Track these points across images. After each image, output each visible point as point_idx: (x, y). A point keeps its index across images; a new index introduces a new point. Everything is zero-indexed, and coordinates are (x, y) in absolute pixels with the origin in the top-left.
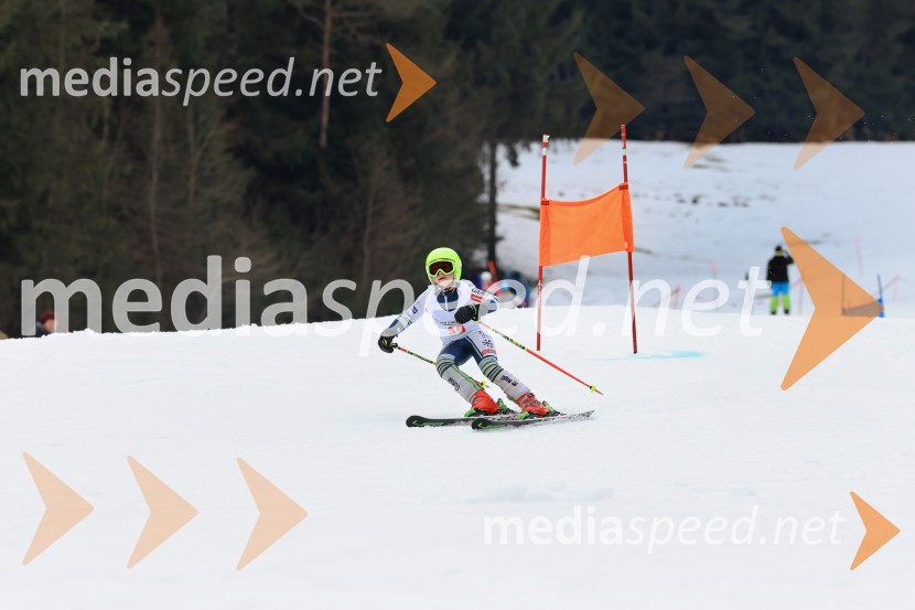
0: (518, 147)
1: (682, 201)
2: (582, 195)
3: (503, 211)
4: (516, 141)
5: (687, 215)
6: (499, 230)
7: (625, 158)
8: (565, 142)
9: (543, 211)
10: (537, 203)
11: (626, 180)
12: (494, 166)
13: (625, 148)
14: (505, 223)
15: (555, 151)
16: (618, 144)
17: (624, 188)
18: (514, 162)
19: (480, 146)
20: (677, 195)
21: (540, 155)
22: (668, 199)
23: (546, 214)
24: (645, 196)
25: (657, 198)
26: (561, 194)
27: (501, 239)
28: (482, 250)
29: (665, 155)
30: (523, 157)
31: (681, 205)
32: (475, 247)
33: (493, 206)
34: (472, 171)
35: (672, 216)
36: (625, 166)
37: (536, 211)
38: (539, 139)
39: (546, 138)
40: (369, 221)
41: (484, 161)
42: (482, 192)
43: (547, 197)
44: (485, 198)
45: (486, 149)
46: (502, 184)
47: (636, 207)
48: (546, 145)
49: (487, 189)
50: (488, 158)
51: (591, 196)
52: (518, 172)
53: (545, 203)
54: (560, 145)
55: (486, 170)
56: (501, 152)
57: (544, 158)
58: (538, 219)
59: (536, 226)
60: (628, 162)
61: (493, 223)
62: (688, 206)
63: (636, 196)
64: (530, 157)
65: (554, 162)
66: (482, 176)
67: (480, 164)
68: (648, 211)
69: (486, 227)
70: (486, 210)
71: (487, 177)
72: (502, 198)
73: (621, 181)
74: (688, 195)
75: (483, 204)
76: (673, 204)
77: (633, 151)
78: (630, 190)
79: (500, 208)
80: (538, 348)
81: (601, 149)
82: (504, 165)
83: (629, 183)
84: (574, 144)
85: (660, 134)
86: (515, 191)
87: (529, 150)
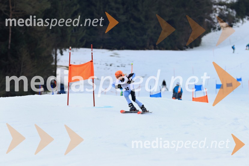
0: (63, 50)
1: (107, 65)
2: (80, 63)
4: (62, 48)
5: (109, 69)
7: (92, 53)
8: (76, 49)
10: (68, 65)
11: (92, 59)
12: (56, 55)
13: (92, 50)
15: (73, 51)
16: (90, 50)
17: (92, 61)
18: (62, 54)
19: (53, 50)
20: (106, 64)
21: (69, 52)
22: (103, 64)
23: (70, 68)
24: (97, 64)
25: (101, 64)
26: (74, 63)
29: (103, 53)
30: (64, 53)
31: (107, 66)
33: (56, 66)
34: (50, 56)
35: (104, 69)
37: (67, 67)
38: (69, 48)
39: (70, 47)
41: (53, 54)
42: (53, 62)
43: (71, 64)
44: (54, 63)
45: (54, 50)
46: (58, 60)
47: (95, 66)
48: (70, 49)
49: (54, 61)
50: (55, 53)
51: (82, 63)
52: (63, 56)
53: (70, 65)
54: (74, 49)
55: (54, 56)
56: (58, 51)
57: (70, 53)
58: (68, 69)
60: (93, 54)
61: (56, 71)
62: (109, 67)
63: (95, 64)
64: (66, 53)
65: (72, 54)
66: (53, 58)
67: (52, 54)
68: (98, 68)
69: (54, 71)
70: (54, 67)
71: (54, 58)
72: (58, 64)
73: (91, 60)
74: (109, 64)
75: (53, 65)
76: (105, 66)
77: (94, 52)
78: (93, 62)
79: (58, 66)
80: (68, 105)
81: (86, 51)
82: (59, 55)
83: (93, 60)
84: (78, 49)
85: (101, 47)
86: (62, 62)
87: (66, 51)
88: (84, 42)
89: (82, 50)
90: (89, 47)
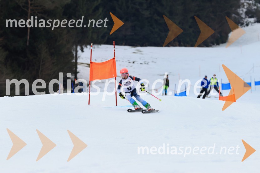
0: (84, 47)
2: (102, 60)
3: (79, 64)
4: (83, 45)
5: (131, 66)
6: (78, 70)
7: (114, 50)
8: (97, 45)
9: (90, 65)
10: (89, 63)
11: (115, 56)
12: (77, 52)
13: (114, 47)
14: (80, 68)
15: (94, 48)
16: (112, 46)
17: (114, 59)
18: (82, 51)
19: (73, 46)
20: (128, 61)
21: (90, 49)
22: (126, 62)
23: (92, 65)
24: (119, 61)
25: (123, 61)
26: (96, 60)
27: (78, 72)
28: (73, 76)
29: (125, 49)
30: (85, 49)
31: (129, 63)
33: (76, 63)
34: (71, 53)
36: (114, 53)
37: (88, 65)
38: (90, 44)
39: (92, 44)
40: (41, 67)
42: (74, 59)
43: (92, 61)
44: (74, 61)
45: (74, 47)
46: (79, 57)
47: (117, 63)
48: (92, 46)
49: (75, 58)
50: (75, 49)
51: (104, 61)
52: (84, 53)
53: (91, 63)
54: (96, 46)
55: (74, 53)
56: (79, 48)
57: (91, 50)
58: (89, 67)
59: (89, 69)
60: (115, 52)
61: (76, 68)
62: (132, 64)
63: (117, 61)
64: (87, 50)
65: (94, 51)
66: (73, 55)
67: (73, 51)
68: (120, 65)
69: (74, 69)
70: (74, 64)
71: (75, 55)
72: (79, 61)
73: (113, 57)
74: (131, 61)
75: (73, 62)
76: (127, 63)
77: (116, 48)
78: (116, 59)
79: (78, 64)
80: (89, 104)
81: (107, 47)
82: (79, 52)
83: (115, 58)
84: (99, 46)
85: (124, 44)
86: (83, 59)
87: (87, 47)
88: (106, 38)
89: (103, 47)
90: (112, 44)
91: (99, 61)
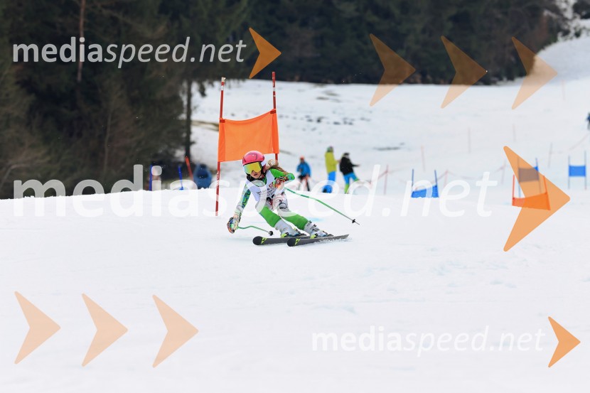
0: (206, 84)
1: (310, 121)
2: (247, 116)
3: (194, 125)
4: (204, 80)
5: (314, 129)
6: (193, 138)
7: (274, 93)
8: (236, 81)
9: (221, 126)
10: (217, 120)
11: (275, 107)
12: (190, 96)
13: (274, 86)
14: (197, 133)
15: (230, 87)
16: (269, 84)
17: (273, 112)
18: (203, 93)
19: (181, 83)
20: (307, 117)
21: (220, 89)
22: (302, 119)
23: (223, 128)
24: (287, 117)
25: (295, 118)
26: (233, 115)
27: (194, 143)
28: (181, 150)
29: (300, 91)
30: (209, 90)
31: (310, 123)
32: (177, 147)
33: (189, 122)
34: (176, 98)
35: (304, 130)
36: (274, 98)
37: (216, 125)
38: (219, 79)
39: (223, 79)
40: (109, 130)
41: (183, 93)
42: (181, 112)
43: (224, 118)
44: (184, 116)
45: (185, 85)
46: (195, 108)
47: (281, 123)
48: (223, 84)
49: (185, 111)
50: (186, 91)
51: (252, 116)
52: (206, 100)
53: (222, 121)
54: (233, 83)
55: (184, 99)
56: (195, 87)
57: (222, 92)
58: (218, 130)
59: (216, 135)
60: (276, 96)
61: (189, 133)
62: (314, 124)
63: (281, 117)
64: (213, 91)
65: (228, 94)
66: (182, 103)
67: (181, 95)
68: (288, 126)
69: (184, 135)
70: (184, 124)
71: (185, 103)
72: (194, 117)
73: (272, 108)
74: (314, 117)
75: (183, 121)
76: (305, 121)
77: (280, 89)
78: (277, 113)
79: (193, 123)
81: (259, 86)
82: (196, 96)
83: (277, 109)
84: (241, 83)
85: (297, 78)
86: (203, 112)
87: (213, 86)
89: (251, 84)
90: (268, 78)
91: (240, 117)
